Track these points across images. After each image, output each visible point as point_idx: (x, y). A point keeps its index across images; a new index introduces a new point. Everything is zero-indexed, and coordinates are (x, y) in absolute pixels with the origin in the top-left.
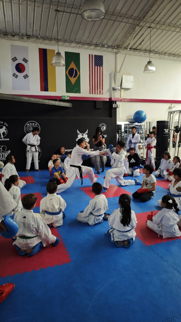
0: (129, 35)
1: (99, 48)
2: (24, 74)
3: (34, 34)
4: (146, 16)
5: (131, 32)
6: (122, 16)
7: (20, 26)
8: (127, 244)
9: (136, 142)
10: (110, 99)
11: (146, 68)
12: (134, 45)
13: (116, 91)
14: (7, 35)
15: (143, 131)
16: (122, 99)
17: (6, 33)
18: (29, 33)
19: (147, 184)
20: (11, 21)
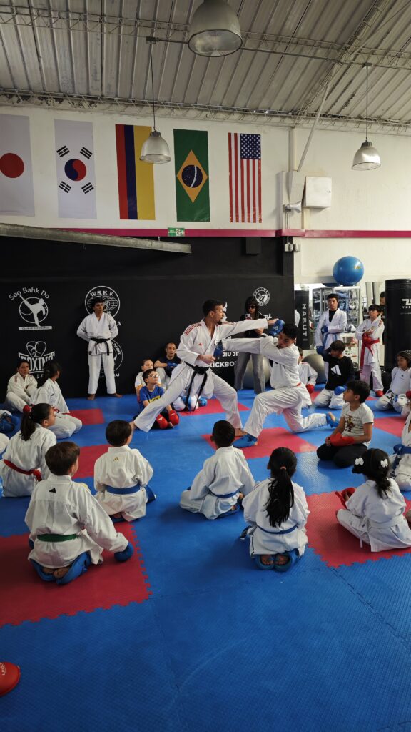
0: (317, 84)
1: (250, 118)
2: (84, 182)
3: (104, 93)
4: (356, 41)
5: (323, 77)
6: (300, 42)
7: (73, 77)
8: (285, 561)
9: (338, 330)
10: (279, 232)
11: (358, 160)
12: (331, 107)
13: (293, 214)
14: (46, 98)
15: (355, 304)
16: (306, 231)
17: (45, 94)
18: (94, 93)
19: (351, 426)
20: (53, 67)
